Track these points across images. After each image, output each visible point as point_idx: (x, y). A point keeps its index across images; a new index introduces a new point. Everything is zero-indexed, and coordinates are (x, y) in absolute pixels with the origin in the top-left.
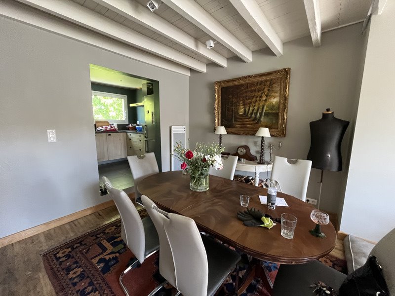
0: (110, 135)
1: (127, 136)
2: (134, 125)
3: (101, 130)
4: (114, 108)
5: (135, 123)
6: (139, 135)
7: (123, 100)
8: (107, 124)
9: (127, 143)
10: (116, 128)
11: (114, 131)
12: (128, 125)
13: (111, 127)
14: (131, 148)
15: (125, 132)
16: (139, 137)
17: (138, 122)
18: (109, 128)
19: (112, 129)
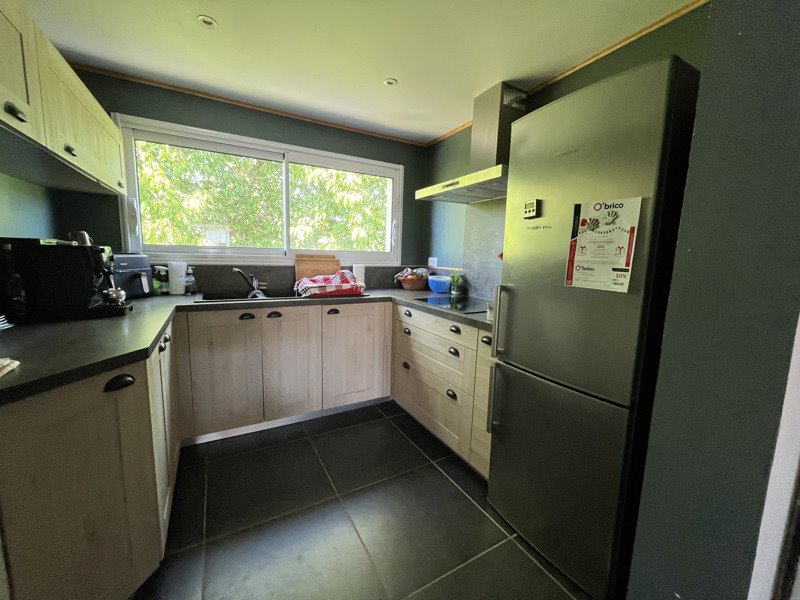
0: (336, 312)
1: (396, 319)
2: (421, 271)
3: (305, 290)
4: (364, 215)
5: (423, 263)
6: (450, 324)
7: (390, 181)
8: (332, 267)
9: (393, 348)
10: (361, 283)
11: (353, 296)
12: (400, 269)
13: (345, 280)
14: (406, 366)
15: (390, 299)
16: (453, 337)
17: (433, 262)
18: (335, 282)
19: (346, 286)
